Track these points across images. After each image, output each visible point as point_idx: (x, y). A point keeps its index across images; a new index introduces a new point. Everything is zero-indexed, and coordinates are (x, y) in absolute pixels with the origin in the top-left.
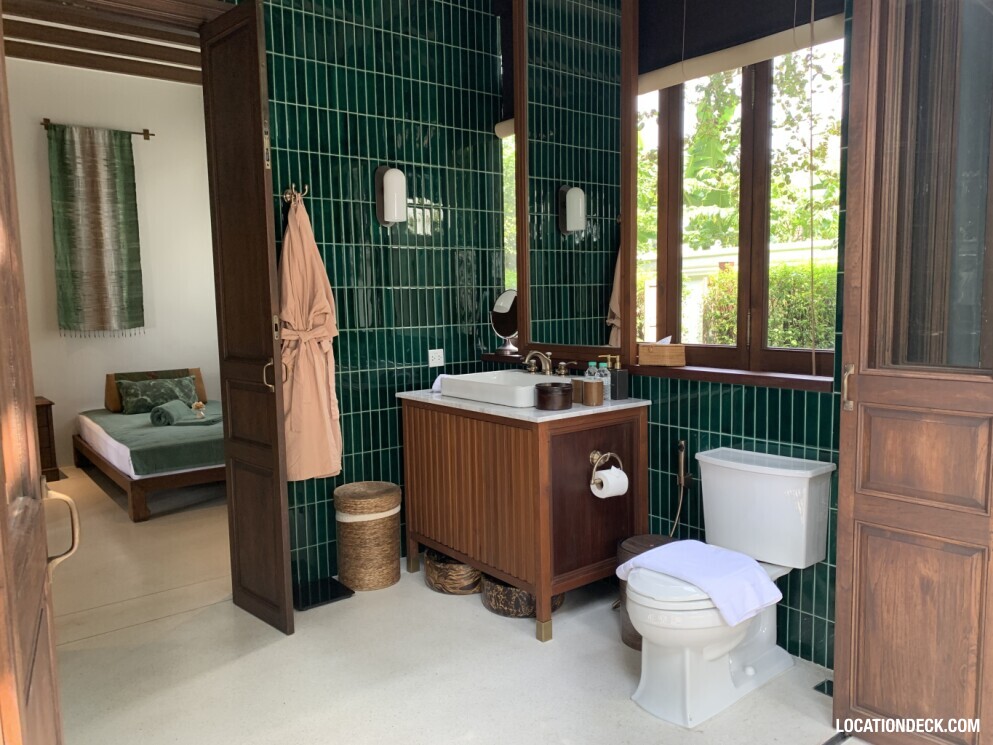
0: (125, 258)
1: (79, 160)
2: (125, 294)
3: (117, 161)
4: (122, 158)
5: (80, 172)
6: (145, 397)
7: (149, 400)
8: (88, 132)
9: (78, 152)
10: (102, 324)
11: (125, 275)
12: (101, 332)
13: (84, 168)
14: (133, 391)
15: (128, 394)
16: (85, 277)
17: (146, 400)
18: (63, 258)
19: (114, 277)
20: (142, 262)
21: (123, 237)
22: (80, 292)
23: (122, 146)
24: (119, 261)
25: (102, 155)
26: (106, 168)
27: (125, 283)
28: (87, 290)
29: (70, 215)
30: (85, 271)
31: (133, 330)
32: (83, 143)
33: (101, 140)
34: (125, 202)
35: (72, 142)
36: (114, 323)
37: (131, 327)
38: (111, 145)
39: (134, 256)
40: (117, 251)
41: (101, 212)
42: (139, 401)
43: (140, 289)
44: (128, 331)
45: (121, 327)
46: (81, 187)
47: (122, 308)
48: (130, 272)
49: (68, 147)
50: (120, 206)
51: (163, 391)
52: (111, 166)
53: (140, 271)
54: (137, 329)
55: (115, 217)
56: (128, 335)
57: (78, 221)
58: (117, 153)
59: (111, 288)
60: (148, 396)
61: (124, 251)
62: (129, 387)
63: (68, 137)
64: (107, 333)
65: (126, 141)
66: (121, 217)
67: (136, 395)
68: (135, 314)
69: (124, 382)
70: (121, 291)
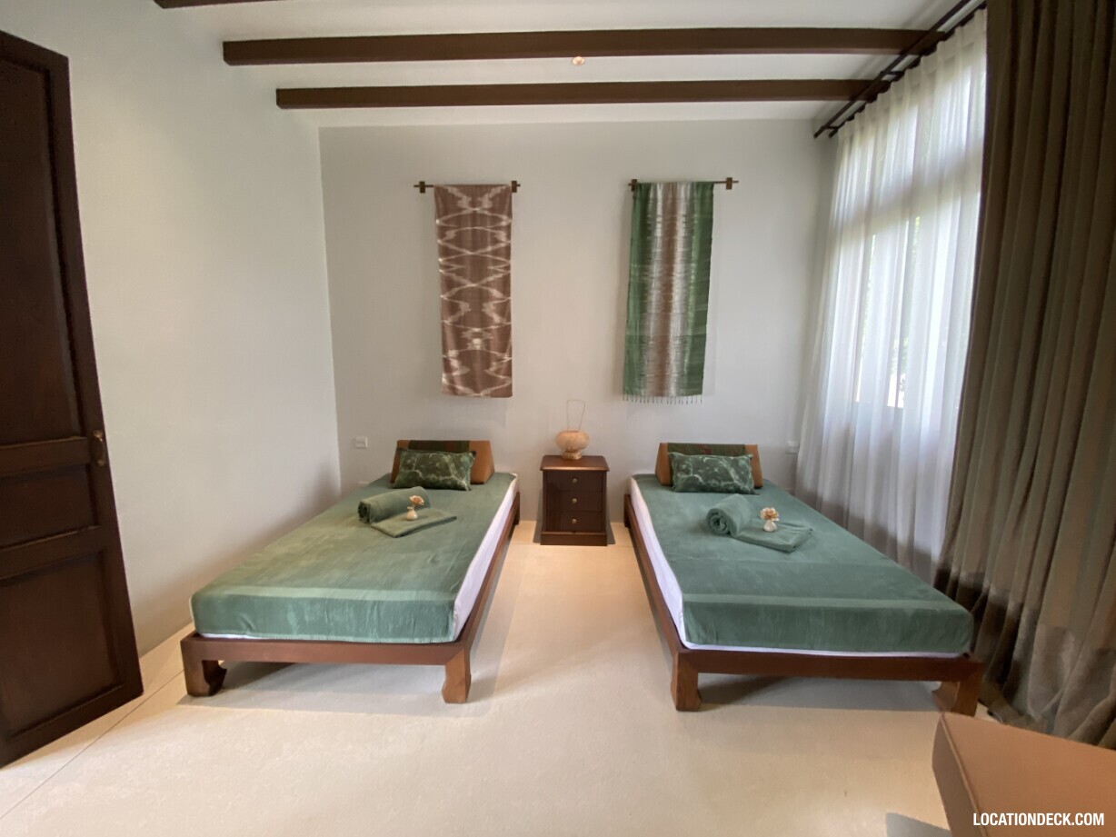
0: (691, 321)
1: (659, 219)
2: (686, 361)
3: (696, 215)
4: (702, 212)
5: (659, 232)
6: (696, 476)
7: (701, 479)
8: (671, 188)
9: (659, 211)
10: (661, 391)
11: (689, 340)
12: (660, 398)
13: (663, 228)
14: (684, 466)
15: (679, 469)
16: (651, 342)
17: (698, 479)
18: (633, 324)
19: (678, 342)
20: (708, 325)
21: (692, 299)
22: (645, 357)
23: (703, 198)
24: (684, 327)
25: (682, 210)
26: (684, 225)
27: (688, 349)
28: (651, 355)
29: (645, 279)
30: (651, 336)
31: (690, 398)
32: (665, 200)
33: (683, 193)
34: (699, 261)
35: (655, 200)
36: (673, 390)
37: (688, 395)
38: (692, 199)
39: (701, 319)
40: (685, 314)
41: (674, 273)
42: (689, 479)
43: (703, 355)
44: (685, 398)
45: (679, 394)
46: (658, 249)
47: (681, 374)
48: (694, 337)
49: (650, 206)
50: (693, 265)
51: (716, 470)
52: (689, 222)
53: (705, 336)
54: (694, 397)
55: (686, 278)
56: (685, 402)
57: (651, 284)
58: (697, 207)
59: (674, 354)
60: (699, 474)
61: (691, 314)
62: (681, 461)
63: (651, 195)
64: (665, 399)
65: (708, 194)
66: (693, 277)
67: (687, 472)
68: (693, 381)
69: (677, 454)
70: (683, 357)
